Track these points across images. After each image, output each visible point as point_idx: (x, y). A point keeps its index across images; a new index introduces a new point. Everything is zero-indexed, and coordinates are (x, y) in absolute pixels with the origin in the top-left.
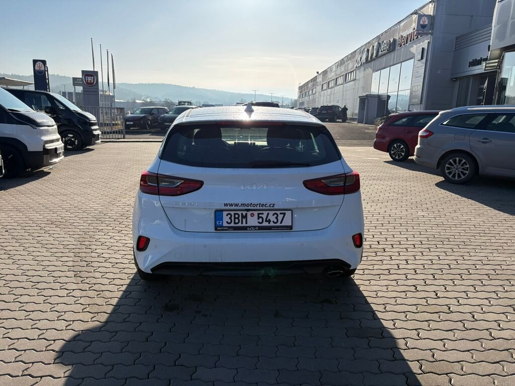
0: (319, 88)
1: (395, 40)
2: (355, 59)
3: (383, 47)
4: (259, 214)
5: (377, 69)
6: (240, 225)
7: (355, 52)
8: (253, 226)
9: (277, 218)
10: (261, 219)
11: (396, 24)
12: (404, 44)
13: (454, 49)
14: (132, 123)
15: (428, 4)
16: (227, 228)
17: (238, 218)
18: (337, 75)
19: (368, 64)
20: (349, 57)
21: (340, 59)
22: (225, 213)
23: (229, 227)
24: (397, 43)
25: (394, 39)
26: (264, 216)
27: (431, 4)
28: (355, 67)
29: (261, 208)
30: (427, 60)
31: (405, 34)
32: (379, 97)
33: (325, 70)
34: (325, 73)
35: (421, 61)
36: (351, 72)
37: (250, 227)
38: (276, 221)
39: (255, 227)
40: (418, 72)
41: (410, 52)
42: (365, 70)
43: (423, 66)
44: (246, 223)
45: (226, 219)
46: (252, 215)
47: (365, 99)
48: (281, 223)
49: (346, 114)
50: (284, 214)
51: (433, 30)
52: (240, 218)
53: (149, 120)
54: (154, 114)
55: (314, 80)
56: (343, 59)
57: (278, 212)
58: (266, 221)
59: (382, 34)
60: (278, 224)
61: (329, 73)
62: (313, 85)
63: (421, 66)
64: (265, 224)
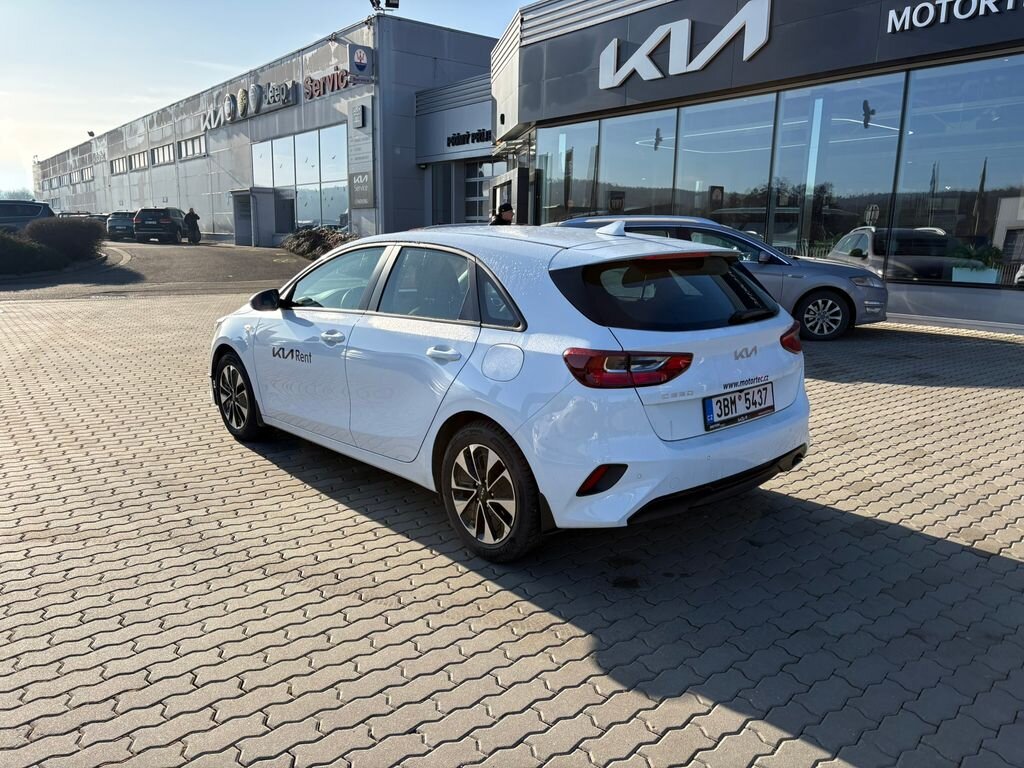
0: (102, 169)
1: (295, 86)
2: (200, 113)
3: (271, 95)
4: (746, 395)
5: (261, 138)
6: (730, 416)
7: (197, 96)
8: (742, 415)
9: (761, 397)
10: (748, 402)
11: (293, 54)
12: (319, 95)
13: (415, 114)
15: (360, 25)
16: (718, 425)
17: (727, 406)
18: (153, 143)
19: (236, 127)
20: (181, 106)
21: (159, 108)
22: (714, 401)
23: (721, 422)
24: (302, 91)
25: (293, 82)
26: (750, 397)
27: (366, 27)
28: (203, 129)
30: (374, 129)
31: (317, 76)
32: (276, 193)
33: (115, 131)
34: (114, 136)
35: (363, 129)
36: (193, 140)
38: (760, 402)
39: (744, 415)
40: (359, 149)
41: (335, 110)
42: (229, 137)
43: (367, 139)
44: (736, 412)
45: (716, 409)
46: (740, 398)
47: (248, 196)
48: (765, 403)
49: (195, 228)
50: (765, 389)
51: (377, 75)
52: (729, 405)
55: (83, 149)
56: (164, 110)
57: (761, 388)
58: (753, 404)
59: (262, 69)
60: (763, 406)
61: (126, 138)
62: (83, 162)
63: (363, 139)
64: (752, 409)
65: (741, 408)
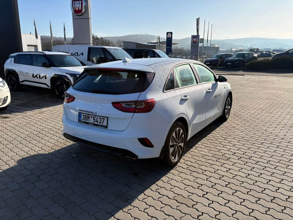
4: (94, 117)
6: (86, 121)
8: (91, 123)
9: (101, 120)
10: (94, 120)
14: (209, 63)
16: (82, 122)
17: (86, 118)
22: (82, 114)
23: (83, 122)
26: (96, 119)
29: (91, 114)
37: (90, 123)
38: (100, 122)
39: (92, 123)
44: (89, 121)
45: (82, 117)
46: (91, 117)
48: (102, 124)
50: (104, 119)
52: (87, 118)
53: (219, 61)
54: (223, 58)
57: (102, 118)
58: (96, 121)
60: (101, 124)
64: (96, 123)
65: (91, 120)
